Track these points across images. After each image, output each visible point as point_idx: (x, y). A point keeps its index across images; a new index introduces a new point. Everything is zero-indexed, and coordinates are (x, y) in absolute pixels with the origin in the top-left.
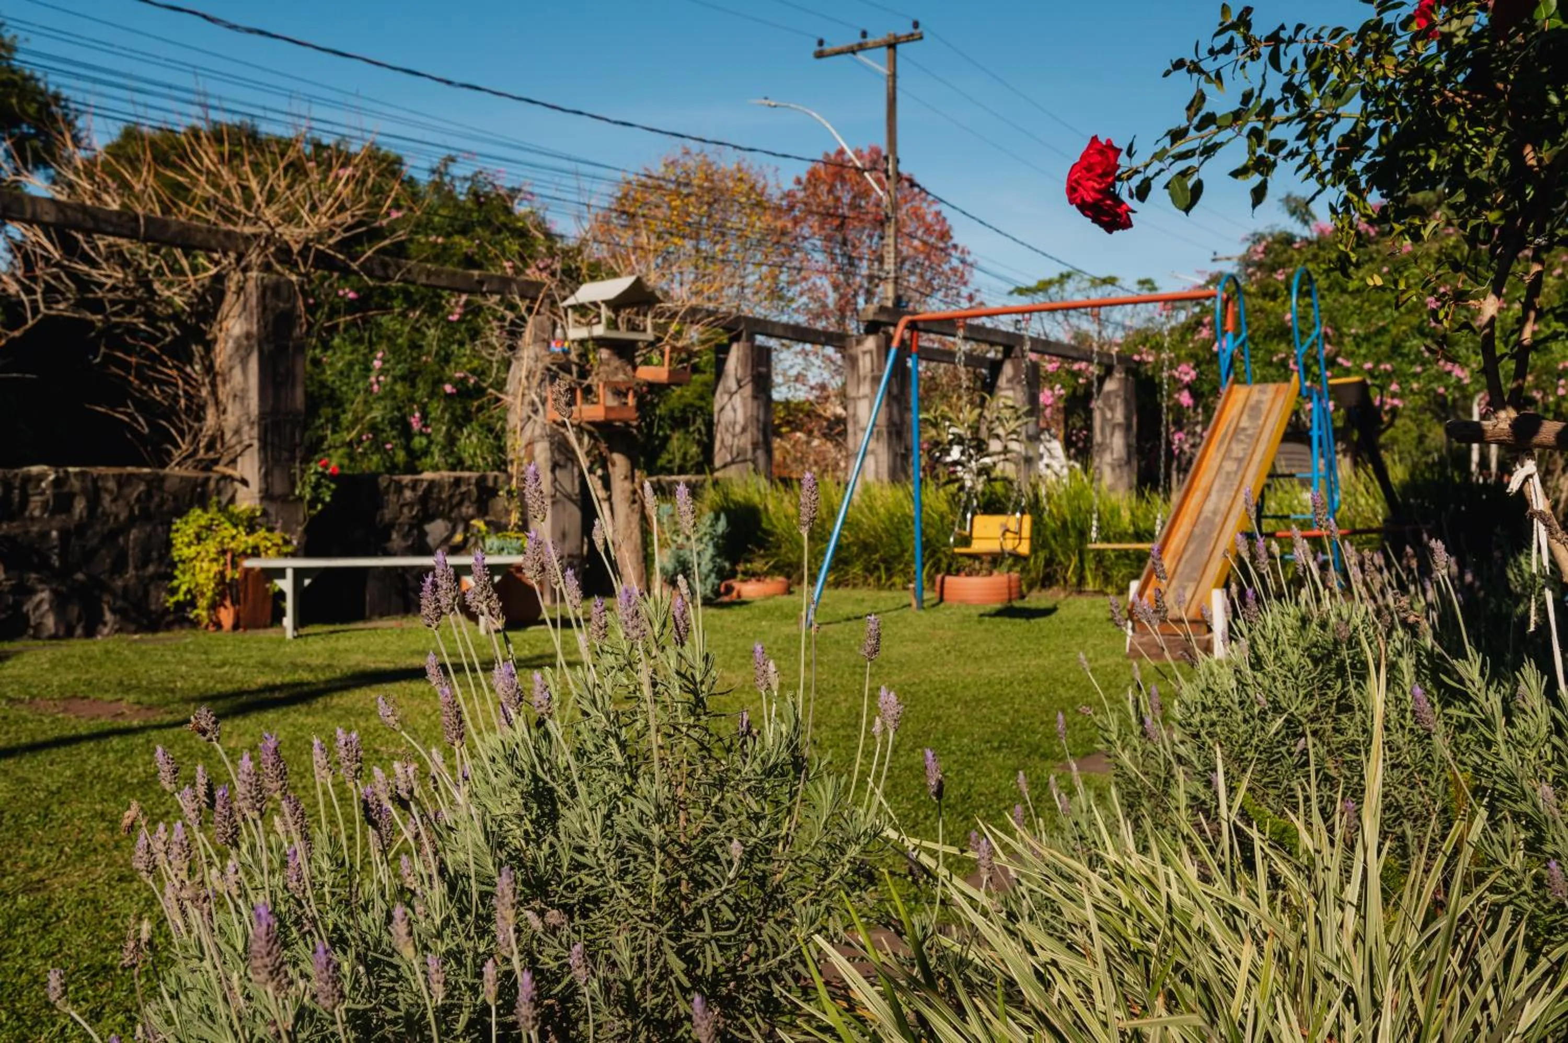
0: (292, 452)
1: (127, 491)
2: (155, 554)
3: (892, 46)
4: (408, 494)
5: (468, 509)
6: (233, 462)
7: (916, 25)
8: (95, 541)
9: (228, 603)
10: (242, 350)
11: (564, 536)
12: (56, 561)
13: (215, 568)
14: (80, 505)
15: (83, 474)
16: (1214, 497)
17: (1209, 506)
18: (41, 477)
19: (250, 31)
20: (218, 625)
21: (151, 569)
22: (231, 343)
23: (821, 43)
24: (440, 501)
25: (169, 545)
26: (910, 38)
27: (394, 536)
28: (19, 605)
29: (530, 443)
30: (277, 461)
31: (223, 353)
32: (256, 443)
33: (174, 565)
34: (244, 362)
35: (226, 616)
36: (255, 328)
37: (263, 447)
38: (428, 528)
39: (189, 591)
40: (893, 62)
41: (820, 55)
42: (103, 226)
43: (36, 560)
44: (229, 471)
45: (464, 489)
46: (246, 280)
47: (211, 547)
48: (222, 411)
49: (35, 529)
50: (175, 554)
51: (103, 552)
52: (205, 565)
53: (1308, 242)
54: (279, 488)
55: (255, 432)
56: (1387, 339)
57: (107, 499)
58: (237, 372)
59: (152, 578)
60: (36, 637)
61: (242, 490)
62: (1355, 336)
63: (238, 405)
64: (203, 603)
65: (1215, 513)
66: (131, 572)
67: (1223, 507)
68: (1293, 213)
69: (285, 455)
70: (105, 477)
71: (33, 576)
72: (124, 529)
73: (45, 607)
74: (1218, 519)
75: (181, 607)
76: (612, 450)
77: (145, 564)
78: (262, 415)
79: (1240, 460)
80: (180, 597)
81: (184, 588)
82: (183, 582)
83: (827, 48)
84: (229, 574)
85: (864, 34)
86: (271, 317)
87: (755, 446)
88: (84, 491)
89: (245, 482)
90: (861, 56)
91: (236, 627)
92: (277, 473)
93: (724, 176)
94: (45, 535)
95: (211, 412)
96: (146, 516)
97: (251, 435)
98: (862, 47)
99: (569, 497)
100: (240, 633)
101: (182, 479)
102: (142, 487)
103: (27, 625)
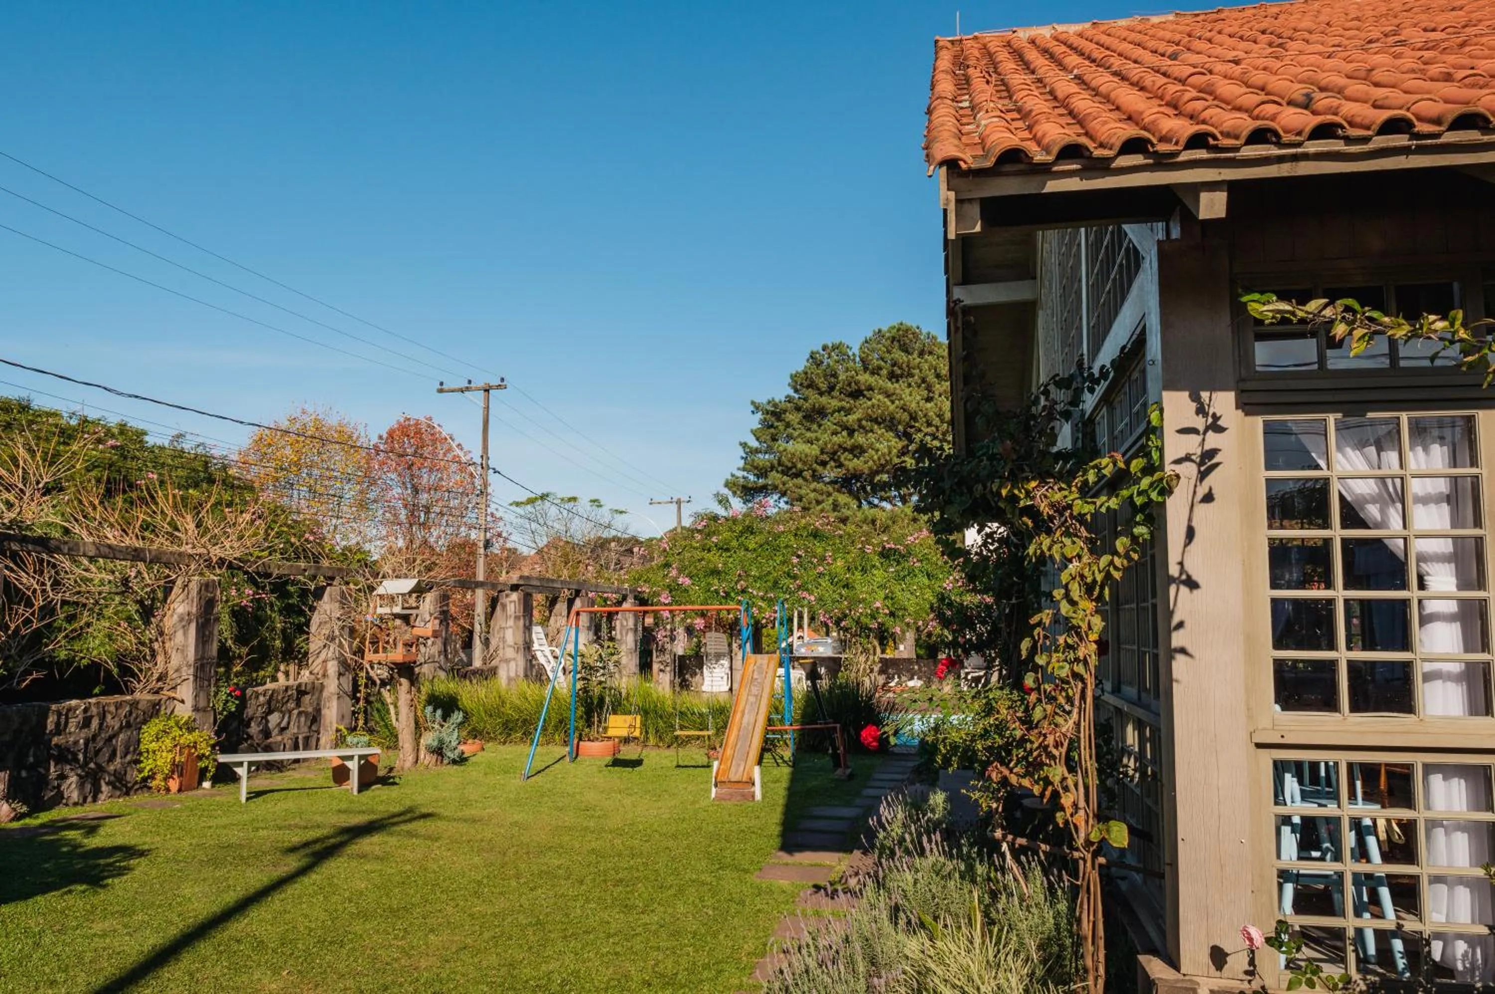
0: (209, 681)
1: (120, 711)
2: (132, 749)
3: (487, 391)
4: (262, 699)
5: (291, 705)
6: (174, 688)
7: (502, 380)
8: (101, 744)
9: (175, 776)
10: (184, 621)
11: (343, 717)
12: (81, 757)
13: (170, 756)
14: (95, 723)
15: (98, 703)
16: (746, 716)
17: (745, 721)
18: (76, 708)
19: (130, 396)
20: (168, 790)
21: (129, 758)
22: (175, 617)
23: (442, 384)
24: (278, 702)
25: (139, 742)
26: (499, 387)
27: (253, 724)
28: (59, 786)
29: (325, 661)
30: (201, 687)
31: (170, 622)
32: (191, 678)
33: (141, 754)
34: (185, 628)
35: (174, 785)
36: (194, 610)
37: (195, 680)
38: (269, 718)
39: (151, 770)
40: (487, 400)
41: (441, 391)
42: (118, 556)
43: (70, 757)
44: (172, 694)
45: (290, 693)
46: (189, 581)
47: (168, 742)
48: (168, 659)
49: (72, 739)
50: (142, 747)
51: (105, 749)
52: (164, 754)
53: (727, 519)
54: (202, 704)
55: (191, 671)
56: (770, 577)
57: (109, 717)
58: (180, 635)
59: (129, 763)
60: (67, 805)
61: (179, 706)
62: (754, 576)
63: (179, 655)
64: (159, 777)
65: (748, 724)
66: (118, 760)
67: (752, 721)
68: (720, 502)
69: (206, 683)
70: (108, 704)
71: (68, 767)
72: (115, 736)
73: (73, 786)
74: (751, 727)
75: (145, 780)
76: (400, 676)
77: (125, 756)
78: (196, 660)
79: (756, 696)
80: (146, 773)
81: (148, 768)
82: (147, 765)
83: (444, 387)
84: (177, 759)
85: (470, 382)
86: (203, 603)
87: (440, 652)
88: (98, 714)
89: (183, 702)
90: (467, 393)
91: (180, 790)
92: (201, 694)
93: (330, 429)
94: (76, 743)
95: (160, 659)
96: (129, 725)
97: (188, 673)
98: (467, 389)
99: (346, 693)
100: (183, 795)
101: (148, 701)
102: (128, 709)
103: (63, 798)
